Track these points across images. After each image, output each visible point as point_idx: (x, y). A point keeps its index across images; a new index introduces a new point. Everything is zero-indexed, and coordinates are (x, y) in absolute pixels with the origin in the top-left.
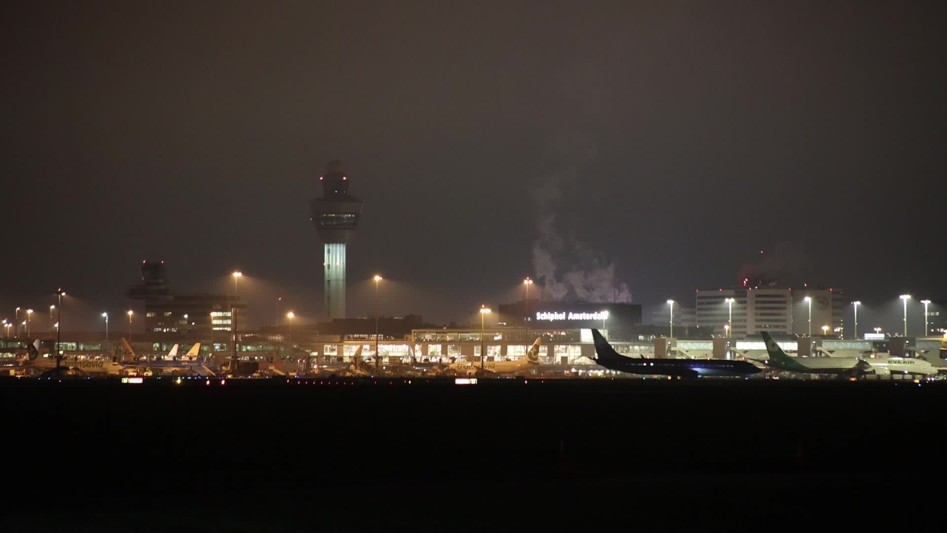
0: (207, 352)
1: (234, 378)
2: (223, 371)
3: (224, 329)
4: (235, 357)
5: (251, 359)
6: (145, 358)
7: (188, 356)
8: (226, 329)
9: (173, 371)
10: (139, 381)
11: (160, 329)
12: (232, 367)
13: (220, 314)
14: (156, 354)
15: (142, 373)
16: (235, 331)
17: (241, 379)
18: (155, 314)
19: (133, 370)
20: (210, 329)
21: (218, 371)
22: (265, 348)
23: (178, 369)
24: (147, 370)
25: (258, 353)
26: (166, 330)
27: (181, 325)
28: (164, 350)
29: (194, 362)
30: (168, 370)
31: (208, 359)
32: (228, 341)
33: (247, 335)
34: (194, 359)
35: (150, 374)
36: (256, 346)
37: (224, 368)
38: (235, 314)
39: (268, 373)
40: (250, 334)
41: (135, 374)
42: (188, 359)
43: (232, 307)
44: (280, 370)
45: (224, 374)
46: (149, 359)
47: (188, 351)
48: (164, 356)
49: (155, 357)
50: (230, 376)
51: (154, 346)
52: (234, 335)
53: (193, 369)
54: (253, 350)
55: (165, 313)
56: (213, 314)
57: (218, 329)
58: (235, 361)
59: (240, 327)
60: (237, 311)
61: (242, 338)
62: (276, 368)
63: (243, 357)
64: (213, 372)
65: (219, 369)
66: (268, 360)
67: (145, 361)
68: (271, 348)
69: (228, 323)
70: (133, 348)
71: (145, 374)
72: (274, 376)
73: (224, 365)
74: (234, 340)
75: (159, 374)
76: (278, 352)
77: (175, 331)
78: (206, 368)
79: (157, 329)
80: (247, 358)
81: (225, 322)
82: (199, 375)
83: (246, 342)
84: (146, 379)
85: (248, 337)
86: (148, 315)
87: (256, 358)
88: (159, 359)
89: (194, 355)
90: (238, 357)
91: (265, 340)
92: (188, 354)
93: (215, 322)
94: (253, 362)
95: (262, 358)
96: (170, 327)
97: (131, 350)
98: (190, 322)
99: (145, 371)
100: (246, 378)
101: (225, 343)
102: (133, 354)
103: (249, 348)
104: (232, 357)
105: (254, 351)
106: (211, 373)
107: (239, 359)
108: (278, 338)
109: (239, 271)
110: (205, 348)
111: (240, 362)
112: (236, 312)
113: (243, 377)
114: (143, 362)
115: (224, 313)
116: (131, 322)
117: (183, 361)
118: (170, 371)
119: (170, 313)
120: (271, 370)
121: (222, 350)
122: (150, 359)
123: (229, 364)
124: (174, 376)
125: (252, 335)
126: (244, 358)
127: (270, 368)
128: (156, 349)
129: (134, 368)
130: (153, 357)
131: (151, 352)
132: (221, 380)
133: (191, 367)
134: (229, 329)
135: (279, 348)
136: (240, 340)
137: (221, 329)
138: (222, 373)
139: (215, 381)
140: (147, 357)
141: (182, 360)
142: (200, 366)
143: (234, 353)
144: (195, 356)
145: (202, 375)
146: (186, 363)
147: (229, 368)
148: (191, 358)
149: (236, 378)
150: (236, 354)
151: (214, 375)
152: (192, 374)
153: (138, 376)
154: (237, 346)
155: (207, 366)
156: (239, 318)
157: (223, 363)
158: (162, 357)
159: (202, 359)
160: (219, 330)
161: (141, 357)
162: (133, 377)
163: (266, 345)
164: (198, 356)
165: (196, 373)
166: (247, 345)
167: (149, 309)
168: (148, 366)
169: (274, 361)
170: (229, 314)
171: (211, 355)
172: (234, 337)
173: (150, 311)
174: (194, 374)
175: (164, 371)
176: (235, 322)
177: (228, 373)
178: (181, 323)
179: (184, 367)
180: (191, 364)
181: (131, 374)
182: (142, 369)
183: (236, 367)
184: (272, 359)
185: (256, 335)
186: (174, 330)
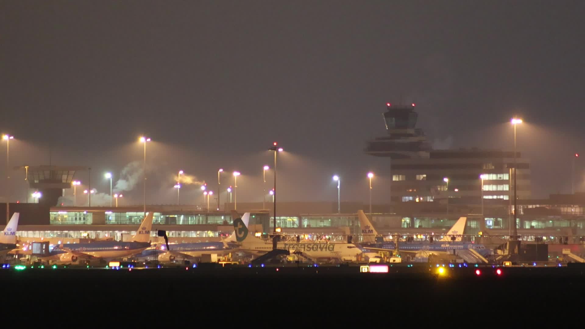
0: (476, 230)
1: (513, 266)
2: (499, 256)
3: (498, 197)
4: (515, 237)
5: (537, 239)
6: (391, 237)
7: (449, 235)
8: (502, 197)
9: (430, 255)
10: (384, 269)
11: (411, 198)
12: (511, 250)
13: (493, 177)
14: (406, 233)
15: (387, 258)
16: (515, 201)
17: (524, 267)
18: (404, 177)
19: (375, 254)
20: (480, 197)
21: (490, 256)
22: (557, 224)
23: (435, 253)
24: (394, 254)
25: (548, 231)
26: (419, 199)
27: (438, 192)
28: (417, 226)
29: (457, 243)
30: (422, 254)
31: (478, 239)
32: (505, 216)
33: (530, 207)
34: (459, 239)
35: (398, 260)
36: (543, 222)
37: (499, 252)
38: (514, 177)
39: (561, 259)
40: (535, 204)
41: (378, 260)
42: (449, 239)
43: (510, 166)
44: (578, 255)
45: (499, 260)
46: (396, 240)
47: (449, 228)
48: (417, 236)
49: (405, 237)
50: (508, 264)
51: (403, 220)
52: (513, 206)
53: (456, 253)
54: (540, 227)
55: (418, 177)
56: (484, 177)
57: (490, 197)
58: (515, 242)
59: (522, 195)
60: (517, 173)
61: (524, 210)
62: (571, 252)
63: (525, 237)
64: (485, 257)
65: (493, 253)
66: (561, 240)
67: (391, 243)
68: (565, 224)
69: (505, 189)
70: (374, 224)
71: (391, 260)
72: (570, 264)
73: (499, 248)
74: (513, 212)
75: (411, 260)
76: (575, 230)
77: (432, 201)
78: (475, 252)
79: (407, 198)
80: (530, 239)
81: (500, 188)
82: (465, 262)
83: (530, 215)
84: (393, 267)
85: (532, 209)
86: (395, 178)
87: (545, 238)
88: (410, 239)
89: (458, 234)
90: (519, 237)
91: (555, 213)
92: (450, 232)
93: (486, 188)
94: (540, 243)
95: (552, 238)
96: (424, 196)
97: (372, 228)
98: (451, 188)
99: (391, 255)
100: (530, 266)
101: (501, 218)
102: (375, 233)
103: (534, 224)
104: (511, 237)
105: (541, 229)
106: (481, 259)
107: (520, 239)
108: (575, 210)
109: (519, 118)
110: (473, 224)
111: (522, 243)
112: (515, 174)
113: (527, 265)
114: (389, 244)
115: (499, 176)
116: (371, 188)
117: (444, 243)
118: (425, 257)
119: (425, 176)
120: (565, 255)
121: (496, 227)
122: (398, 239)
123: (506, 247)
124: (432, 262)
125: (538, 206)
126: (527, 239)
127: (564, 252)
128: (406, 226)
129: (377, 251)
130: (402, 237)
131: (398, 228)
132: (496, 269)
133: (454, 250)
134: (506, 198)
135: (576, 225)
136: (522, 213)
137: (495, 197)
138: (497, 259)
139: (488, 270)
140: (393, 236)
141: (442, 240)
142: (466, 249)
143: (513, 231)
144: (460, 235)
145: (469, 261)
146: (447, 246)
147: (506, 252)
148: (453, 238)
149: (517, 266)
150: (516, 233)
151: (486, 261)
152: (455, 261)
153: (381, 264)
154: (517, 221)
155: (475, 250)
156: (518, 182)
157: (498, 246)
158: (415, 237)
159: (469, 239)
160: (493, 199)
161: (385, 236)
162: (375, 264)
163: (558, 220)
164: (463, 236)
165: (461, 258)
166: (531, 220)
167: (396, 169)
168: (395, 248)
169: (569, 242)
170: (506, 177)
171: (481, 233)
172: (513, 209)
173: (398, 174)
174: (459, 261)
175: (417, 255)
176: (514, 188)
177: (505, 259)
178: (439, 189)
179: (445, 250)
180: (455, 247)
181: (372, 260)
182: (388, 253)
183: (516, 251)
184: (567, 239)
185: (544, 206)
186: (430, 199)
